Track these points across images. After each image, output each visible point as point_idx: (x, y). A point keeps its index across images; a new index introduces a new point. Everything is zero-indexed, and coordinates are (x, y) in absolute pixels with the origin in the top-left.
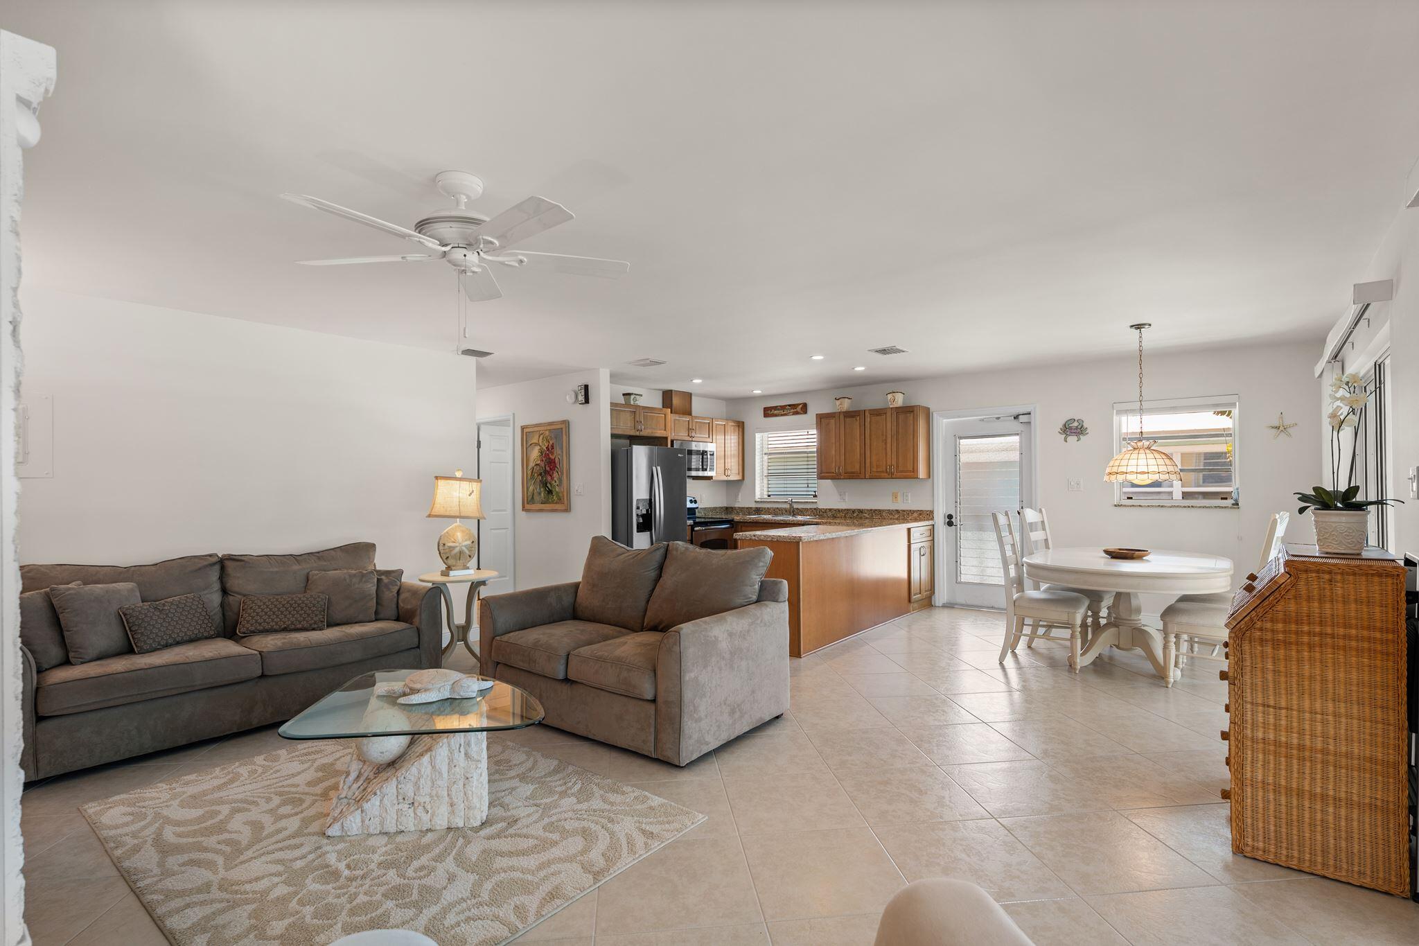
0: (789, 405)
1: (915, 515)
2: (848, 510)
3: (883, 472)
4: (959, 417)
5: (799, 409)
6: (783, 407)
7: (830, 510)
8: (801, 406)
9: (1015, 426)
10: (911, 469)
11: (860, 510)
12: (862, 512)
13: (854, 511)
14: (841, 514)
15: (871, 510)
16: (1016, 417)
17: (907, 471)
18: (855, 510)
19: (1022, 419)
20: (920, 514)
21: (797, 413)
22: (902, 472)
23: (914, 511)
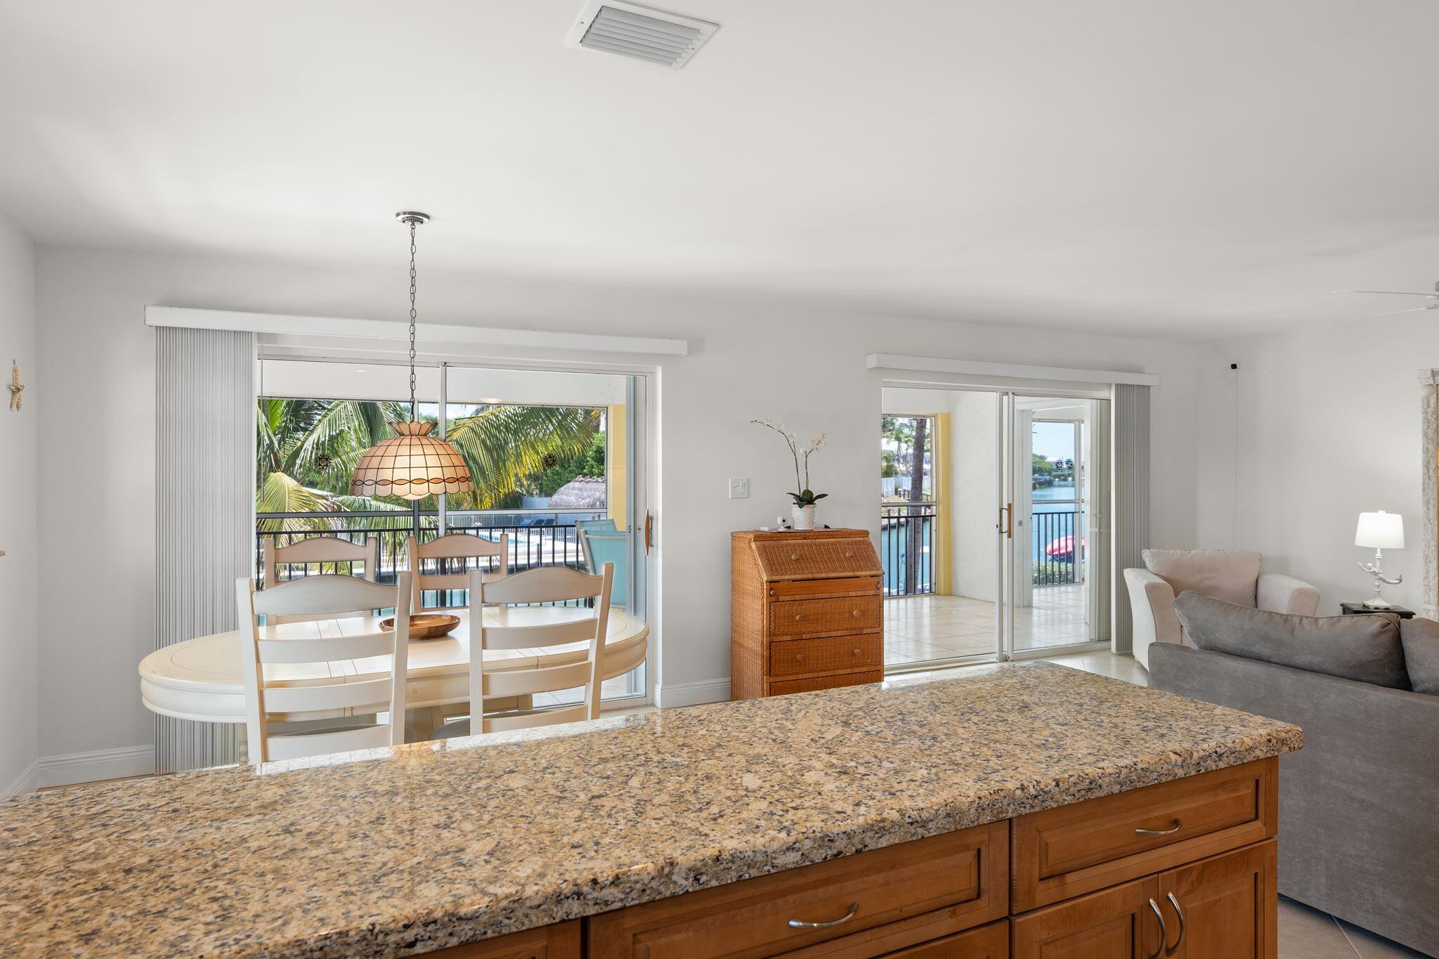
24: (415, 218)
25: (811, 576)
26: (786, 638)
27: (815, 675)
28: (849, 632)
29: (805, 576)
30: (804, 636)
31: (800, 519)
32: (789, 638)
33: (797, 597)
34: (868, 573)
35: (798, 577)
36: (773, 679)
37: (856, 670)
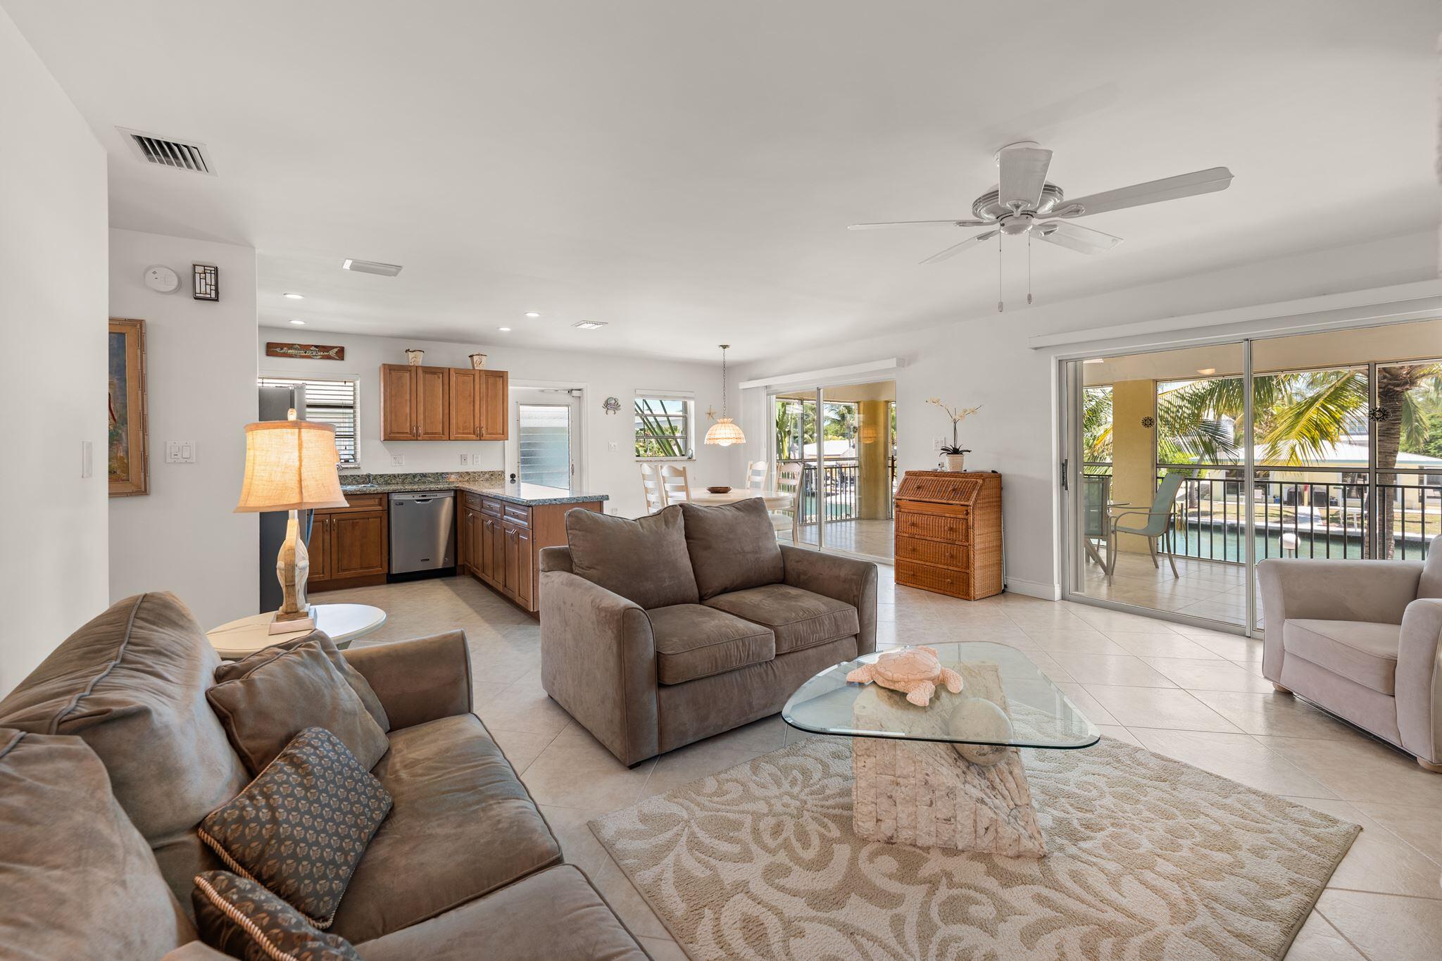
0: (316, 347)
1: (487, 476)
2: (406, 475)
3: (470, 433)
4: (527, 386)
5: (332, 353)
6: (305, 348)
7: (381, 476)
8: (336, 350)
9: (568, 399)
10: (501, 432)
11: (423, 474)
12: (424, 476)
13: (415, 476)
14: (398, 479)
15: (437, 473)
16: (570, 391)
17: (497, 434)
18: (416, 474)
19: (575, 393)
20: (492, 475)
21: (329, 358)
22: (491, 434)
23: (486, 473)
24: (725, 347)
25: (919, 499)
26: (905, 535)
27: (923, 563)
28: (946, 541)
29: (916, 499)
30: (916, 536)
31: (947, 464)
32: (907, 535)
33: (912, 511)
34: (957, 502)
35: (911, 498)
36: (899, 558)
37: (951, 568)
